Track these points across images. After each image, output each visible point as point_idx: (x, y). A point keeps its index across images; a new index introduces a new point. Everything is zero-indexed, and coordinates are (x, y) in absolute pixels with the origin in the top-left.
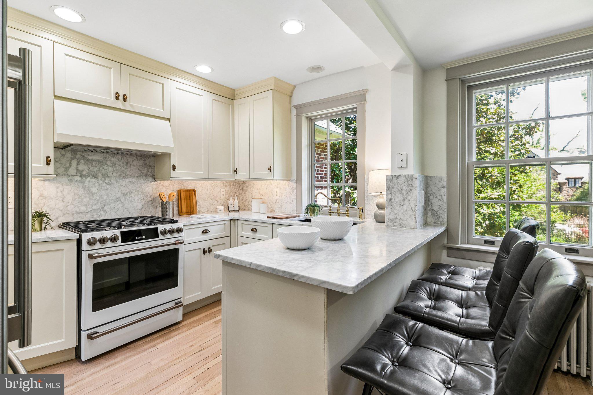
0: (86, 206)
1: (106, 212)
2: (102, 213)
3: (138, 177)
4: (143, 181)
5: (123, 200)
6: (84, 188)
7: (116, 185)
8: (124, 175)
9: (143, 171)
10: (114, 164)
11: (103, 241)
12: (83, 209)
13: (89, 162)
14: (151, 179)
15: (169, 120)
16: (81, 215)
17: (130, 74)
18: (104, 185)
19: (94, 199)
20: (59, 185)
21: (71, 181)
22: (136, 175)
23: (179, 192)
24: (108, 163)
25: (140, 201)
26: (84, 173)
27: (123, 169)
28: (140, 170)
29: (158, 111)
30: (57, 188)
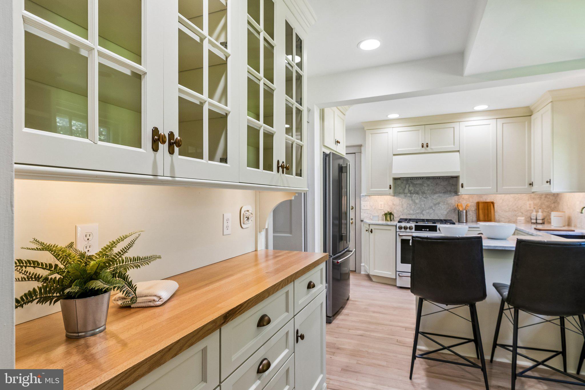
0: (413, 210)
1: (423, 215)
2: (422, 215)
3: (444, 193)
4: (448, 196)
5: (434, 208)
6: (412, 200)
7: (430, 198)
8: (434, 192)
9: (447, 189)
10: (428, 185)
11: (406, 228)
12: (412, 212)
13: (414, 185)
14: (453, 194)
15: (459, 151)
16: (410, 215)
17: (431, 129)
18: (423, 198)
19: (417, 206)
20: (401, 199)
21: (405, 196)
22: (443, 192)
23: (478, 204)
24: (425, 185)
25: (445, 209)
26: (412, 192)
27: (434, 188)
28: (445, 188)
29: (451, 147)
30: (400, 200)
